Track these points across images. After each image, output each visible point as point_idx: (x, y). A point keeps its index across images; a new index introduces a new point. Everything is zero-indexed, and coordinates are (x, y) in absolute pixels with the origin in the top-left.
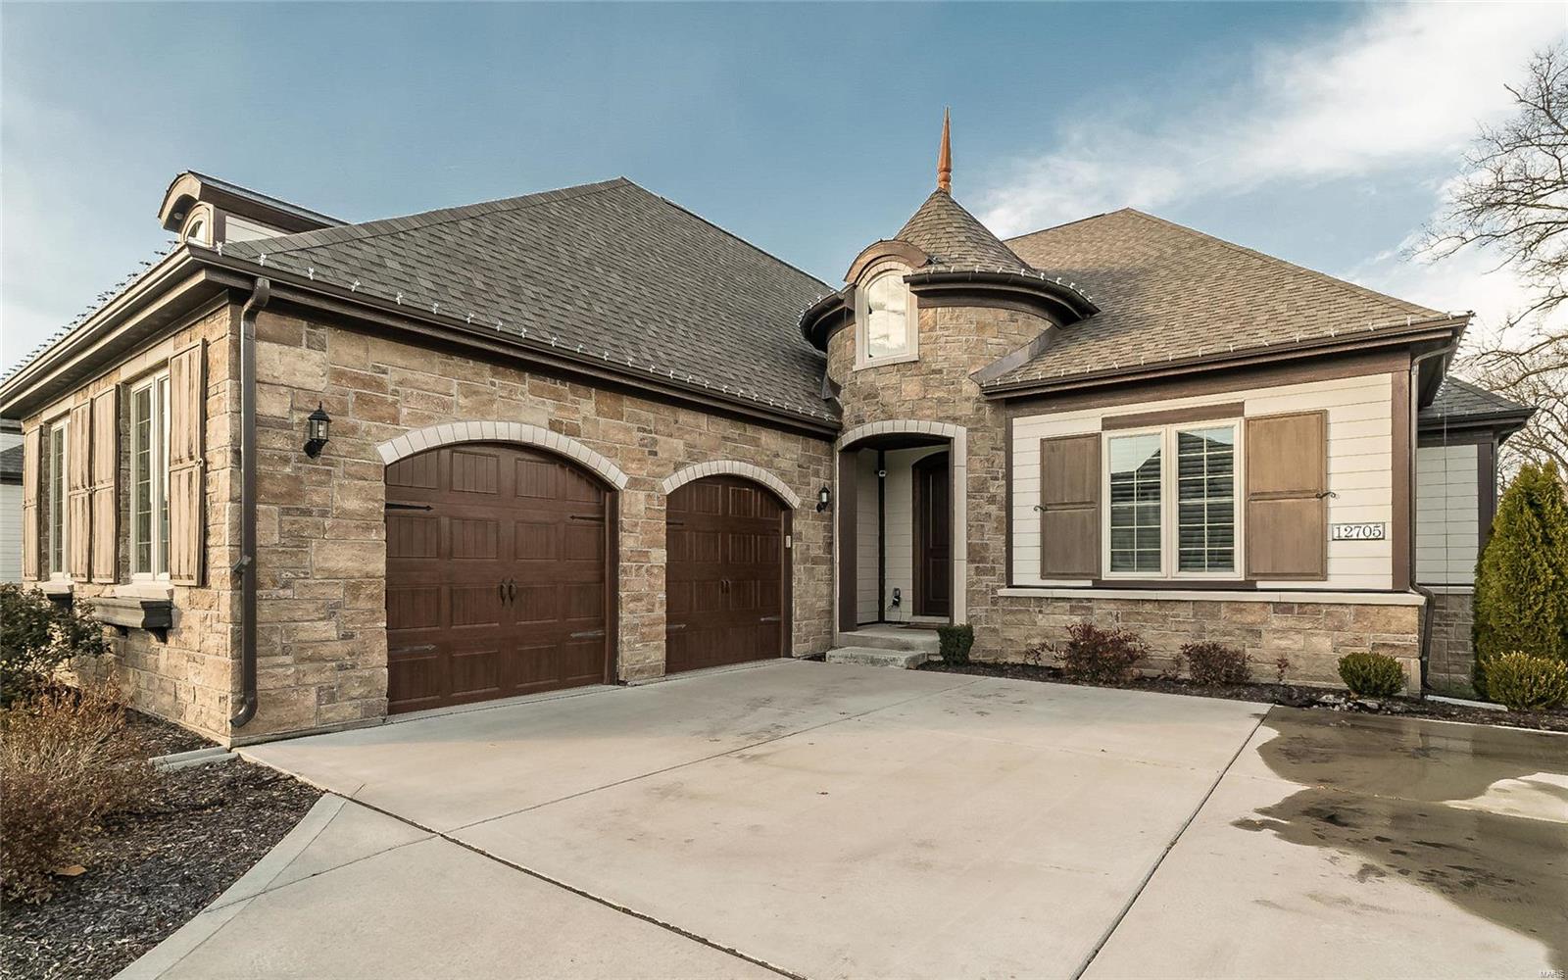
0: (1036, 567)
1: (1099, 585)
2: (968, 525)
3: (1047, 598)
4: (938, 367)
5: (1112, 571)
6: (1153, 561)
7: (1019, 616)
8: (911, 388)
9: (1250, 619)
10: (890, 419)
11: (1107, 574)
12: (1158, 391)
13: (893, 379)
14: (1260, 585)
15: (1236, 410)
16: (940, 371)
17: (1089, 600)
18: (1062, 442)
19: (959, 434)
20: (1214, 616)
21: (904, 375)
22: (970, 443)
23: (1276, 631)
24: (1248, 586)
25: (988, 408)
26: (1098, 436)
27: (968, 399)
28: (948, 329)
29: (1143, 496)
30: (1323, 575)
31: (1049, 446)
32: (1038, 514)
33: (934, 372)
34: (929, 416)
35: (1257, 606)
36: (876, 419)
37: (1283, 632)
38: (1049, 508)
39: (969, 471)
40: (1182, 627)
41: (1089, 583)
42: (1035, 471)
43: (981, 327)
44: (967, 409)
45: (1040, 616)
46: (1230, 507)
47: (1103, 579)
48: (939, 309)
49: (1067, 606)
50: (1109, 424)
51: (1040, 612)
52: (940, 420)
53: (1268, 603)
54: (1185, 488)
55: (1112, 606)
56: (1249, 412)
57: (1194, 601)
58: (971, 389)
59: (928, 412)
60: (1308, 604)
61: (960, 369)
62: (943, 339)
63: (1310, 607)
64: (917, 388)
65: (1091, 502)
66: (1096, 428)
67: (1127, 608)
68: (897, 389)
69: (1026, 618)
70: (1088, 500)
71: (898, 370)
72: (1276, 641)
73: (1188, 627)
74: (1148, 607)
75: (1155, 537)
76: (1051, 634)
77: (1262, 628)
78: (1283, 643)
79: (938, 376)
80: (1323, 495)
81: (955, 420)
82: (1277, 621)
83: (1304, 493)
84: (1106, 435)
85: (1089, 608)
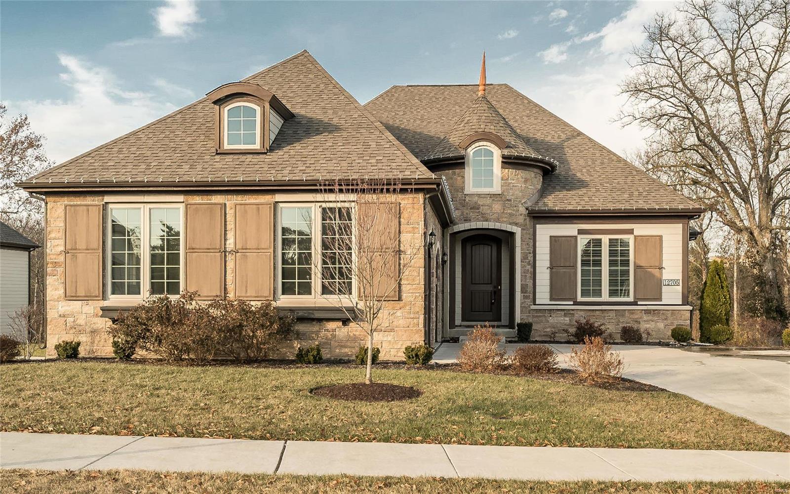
0: (548, 295)
1: (576, 303)
2: (521, 275)
3: (553, 310)
4: (509, 198)
5: (581, 297)
6: (598, 293)
7: (540, 319)
8: (497, 207)
9: (636, 317)
10: (486, 221)
11: (580, 299)
12: (602, 220)
13: (488, 201)
14: (639, 303)
15: (631, 232)
16: (510, 200)
17: (573, 310)
18: (560, 238)
19: (517, 230)
20: (623, 316)
21: (493, 200)
22: (522, 235)
23: (645, 321)
24: (635, 303)
25: (528, 219)
26: (576, 237)
27: (521, 215)
28: (514, 180)
29: (594, 265)
30: (660, 299)
31: (554, 240)
32: (548, 271)
33: (508, 200)
34: (505, 222)
35: (639, 311)
36: (478, 220)
37: (647, 321)
38: (554, 268)
39: (522, 249)
40: (611, 321)
41: (572, 303)
42: (547, 250)
43: (526, 181)
44: (521, 220)
45: (550, 318)
46: (628, 271)
47: (578, 301)
48: (510, 170)
49: (563, 313)
50: (581, 232)
51: (551, 316)
52: (510, 224)
53: (643, 310)
54: (612, 263)
55: (582, 313)
56: (636, 233)
57: (616, 310)
58: (522, 210)
59: (505, 219)
60: (657, 310)
61: (518, 200)
62: (512, 185)
63: (657, 311)
64: (500, 207)
65: (573, 266)
66: (575, 233)
67: (589, 313)
68: (490, 206)
69: (543, 319)
70: (572, 265)
71: (490, 197)
72: (645, 325)
73: (613, 321)
74: (597, 313)
75: (599, 283)
76: (555, 326)
77: (641, 320)
78: (648, 326)
79: (509, 202)
80: (661, 268)
81: (516, 224)
82: (645, 318)
83: (655, 267)
84: (579, 237)
85: (573, 314)
